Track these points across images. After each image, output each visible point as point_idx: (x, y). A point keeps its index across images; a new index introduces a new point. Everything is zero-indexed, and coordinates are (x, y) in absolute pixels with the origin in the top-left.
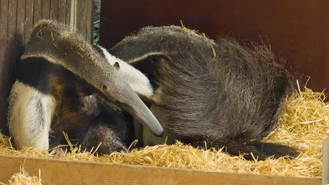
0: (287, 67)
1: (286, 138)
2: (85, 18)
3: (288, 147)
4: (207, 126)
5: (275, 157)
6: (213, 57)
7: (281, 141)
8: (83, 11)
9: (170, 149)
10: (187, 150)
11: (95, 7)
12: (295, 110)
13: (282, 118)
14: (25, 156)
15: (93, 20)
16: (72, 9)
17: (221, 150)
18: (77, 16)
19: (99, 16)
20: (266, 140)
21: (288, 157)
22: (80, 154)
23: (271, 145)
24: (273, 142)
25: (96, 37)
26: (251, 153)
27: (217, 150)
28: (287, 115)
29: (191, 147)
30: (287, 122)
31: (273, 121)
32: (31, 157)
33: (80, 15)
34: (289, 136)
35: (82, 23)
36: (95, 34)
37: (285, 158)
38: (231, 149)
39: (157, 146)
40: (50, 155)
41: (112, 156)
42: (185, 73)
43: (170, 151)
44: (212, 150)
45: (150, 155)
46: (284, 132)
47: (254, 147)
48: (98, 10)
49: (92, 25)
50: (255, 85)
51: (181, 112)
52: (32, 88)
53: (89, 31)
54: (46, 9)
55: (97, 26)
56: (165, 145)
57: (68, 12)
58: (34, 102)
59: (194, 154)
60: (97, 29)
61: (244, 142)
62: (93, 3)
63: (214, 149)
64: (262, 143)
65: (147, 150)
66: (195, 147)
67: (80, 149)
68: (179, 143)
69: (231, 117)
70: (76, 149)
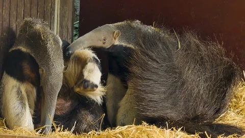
0: (234, 60)
1: (234, 120)
2: (66, 19)
3: (236, 128)
4: (167, 107)
5: (225, 136)
6: (178, 48)
7: (230, 122)
8: (65, 13)
9: (138, 129)
10: (151, 130)
11: (75, 10)
12: (241, 96)
13: (231, 102)
14: (16, 134)
15: (73, 21)
16: (56, 11)
17: (180, 129)
18: (60, 18)
19: (78, 17)
20: (218, 121)
21: (236, 135)
22: (62, 133)
23: (222, 126)
24: (224, 123)
25: (76, 35)
26: (206, 132)
27: (177, 130)
28: (235, 100)
29: (155, 127)
30: (235, 106)
31: (222, 105)
32: (21, 135)
33: (62, 16)
34: (237, 118)
35: (64, 24)
36: (75, 33)
37: (234, 136)
38: (188, 129)
39: (126, 126)
40: (37, 133)
41: (89, 134)
42: (154, 60)
43: (137, 131)
44: (172, 130)
45: (121, 133)
46: (233, 114)
47: (207, 128)
48: (78, 13)
49: (73, 25)
50: (208, 75)
51: (146, 93)
52: (12, 78)
53: (70, 30)
54: (34, 11)
55: (77, 26)
56: (134, 125)
57: (52, 14)
58: (15, 90)
59: (158, 132)
60: (76, 28)
61: (199, 123)
62: (74, 6)
63: (174, 129)
64: (214, 124)
65: (119, 129)
66: (159, 127)
67: (62, 129)
68: (145, 123)
69: (187, 100)
70: (59, 129)
